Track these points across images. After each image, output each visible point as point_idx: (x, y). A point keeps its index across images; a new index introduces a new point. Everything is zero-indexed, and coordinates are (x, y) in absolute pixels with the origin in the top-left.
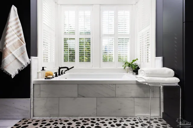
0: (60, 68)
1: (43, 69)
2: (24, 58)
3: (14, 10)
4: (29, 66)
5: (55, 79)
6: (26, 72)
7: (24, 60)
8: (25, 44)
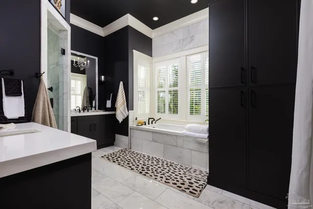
0: (149, 119)
1: (136, 119)
2: (125, 111)
3: (121, 83)
4: (128, 117)
5: (147, 127)
6: (126, 120)
7: (126, 113)
8: (126, 103)
